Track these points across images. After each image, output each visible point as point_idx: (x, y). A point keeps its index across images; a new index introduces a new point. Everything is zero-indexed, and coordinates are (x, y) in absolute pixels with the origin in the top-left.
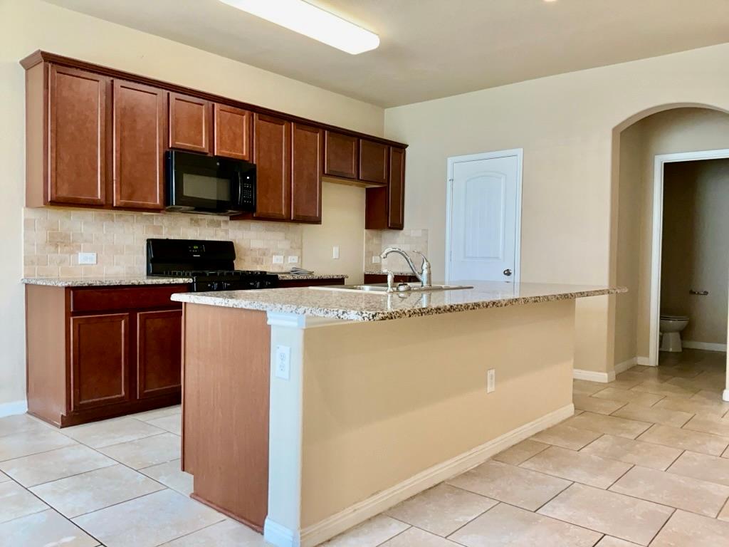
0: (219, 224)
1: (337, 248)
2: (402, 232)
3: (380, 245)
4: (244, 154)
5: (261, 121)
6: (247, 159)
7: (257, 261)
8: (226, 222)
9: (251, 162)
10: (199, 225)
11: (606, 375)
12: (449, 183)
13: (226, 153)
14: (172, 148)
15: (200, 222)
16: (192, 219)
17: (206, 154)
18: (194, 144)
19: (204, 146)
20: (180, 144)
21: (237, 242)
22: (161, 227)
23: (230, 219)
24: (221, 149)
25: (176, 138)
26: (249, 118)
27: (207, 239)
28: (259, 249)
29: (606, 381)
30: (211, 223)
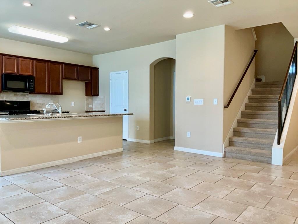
0: (25, 95)
1: (73, 103)
2: (98, 97)
3: (92, 101)
4: (31, 73)
5: (37, 63)
6: (32, 75)
7: (40, 107)
8: (28, 95)
9: (33, 76)
10: (17, 96)
11: (149, 141)
12: (110, 81)
13: (24, 73)
14: (4, 73)
15: (18, 95)
16: (15, 94)
17: (16, 74)
18: (12, 71)
19: (16, 71)
20: (7, 71)
21: (32, 101)
22: (4, 97)
23: (29, 94)
24: (22, 72)
25: (5, 70)
26: (33, 62)
27: (20, 100)
28: (41, 103)
29: (149, 143)
30: (22, 95)
